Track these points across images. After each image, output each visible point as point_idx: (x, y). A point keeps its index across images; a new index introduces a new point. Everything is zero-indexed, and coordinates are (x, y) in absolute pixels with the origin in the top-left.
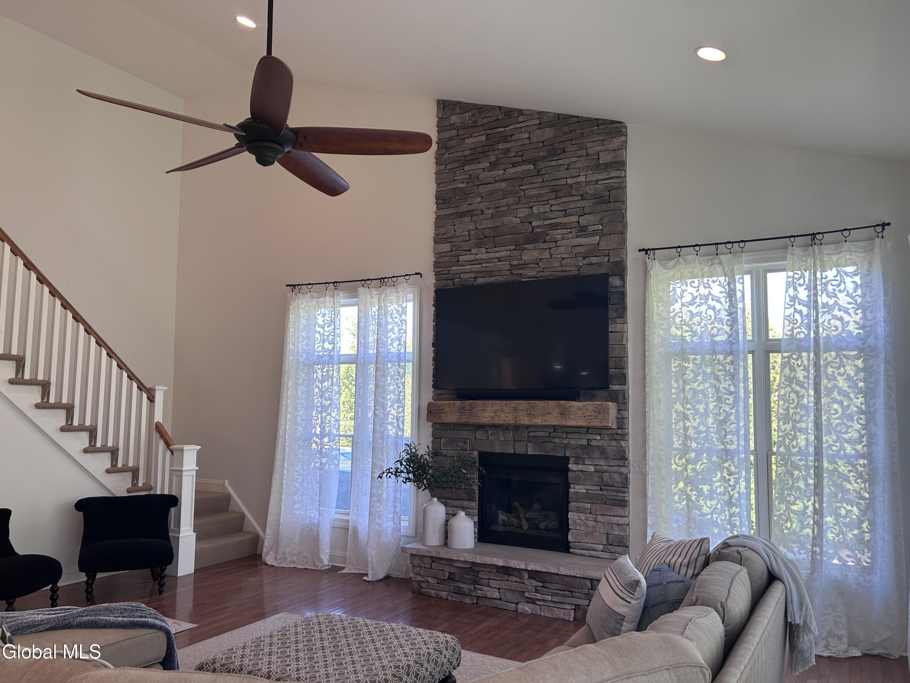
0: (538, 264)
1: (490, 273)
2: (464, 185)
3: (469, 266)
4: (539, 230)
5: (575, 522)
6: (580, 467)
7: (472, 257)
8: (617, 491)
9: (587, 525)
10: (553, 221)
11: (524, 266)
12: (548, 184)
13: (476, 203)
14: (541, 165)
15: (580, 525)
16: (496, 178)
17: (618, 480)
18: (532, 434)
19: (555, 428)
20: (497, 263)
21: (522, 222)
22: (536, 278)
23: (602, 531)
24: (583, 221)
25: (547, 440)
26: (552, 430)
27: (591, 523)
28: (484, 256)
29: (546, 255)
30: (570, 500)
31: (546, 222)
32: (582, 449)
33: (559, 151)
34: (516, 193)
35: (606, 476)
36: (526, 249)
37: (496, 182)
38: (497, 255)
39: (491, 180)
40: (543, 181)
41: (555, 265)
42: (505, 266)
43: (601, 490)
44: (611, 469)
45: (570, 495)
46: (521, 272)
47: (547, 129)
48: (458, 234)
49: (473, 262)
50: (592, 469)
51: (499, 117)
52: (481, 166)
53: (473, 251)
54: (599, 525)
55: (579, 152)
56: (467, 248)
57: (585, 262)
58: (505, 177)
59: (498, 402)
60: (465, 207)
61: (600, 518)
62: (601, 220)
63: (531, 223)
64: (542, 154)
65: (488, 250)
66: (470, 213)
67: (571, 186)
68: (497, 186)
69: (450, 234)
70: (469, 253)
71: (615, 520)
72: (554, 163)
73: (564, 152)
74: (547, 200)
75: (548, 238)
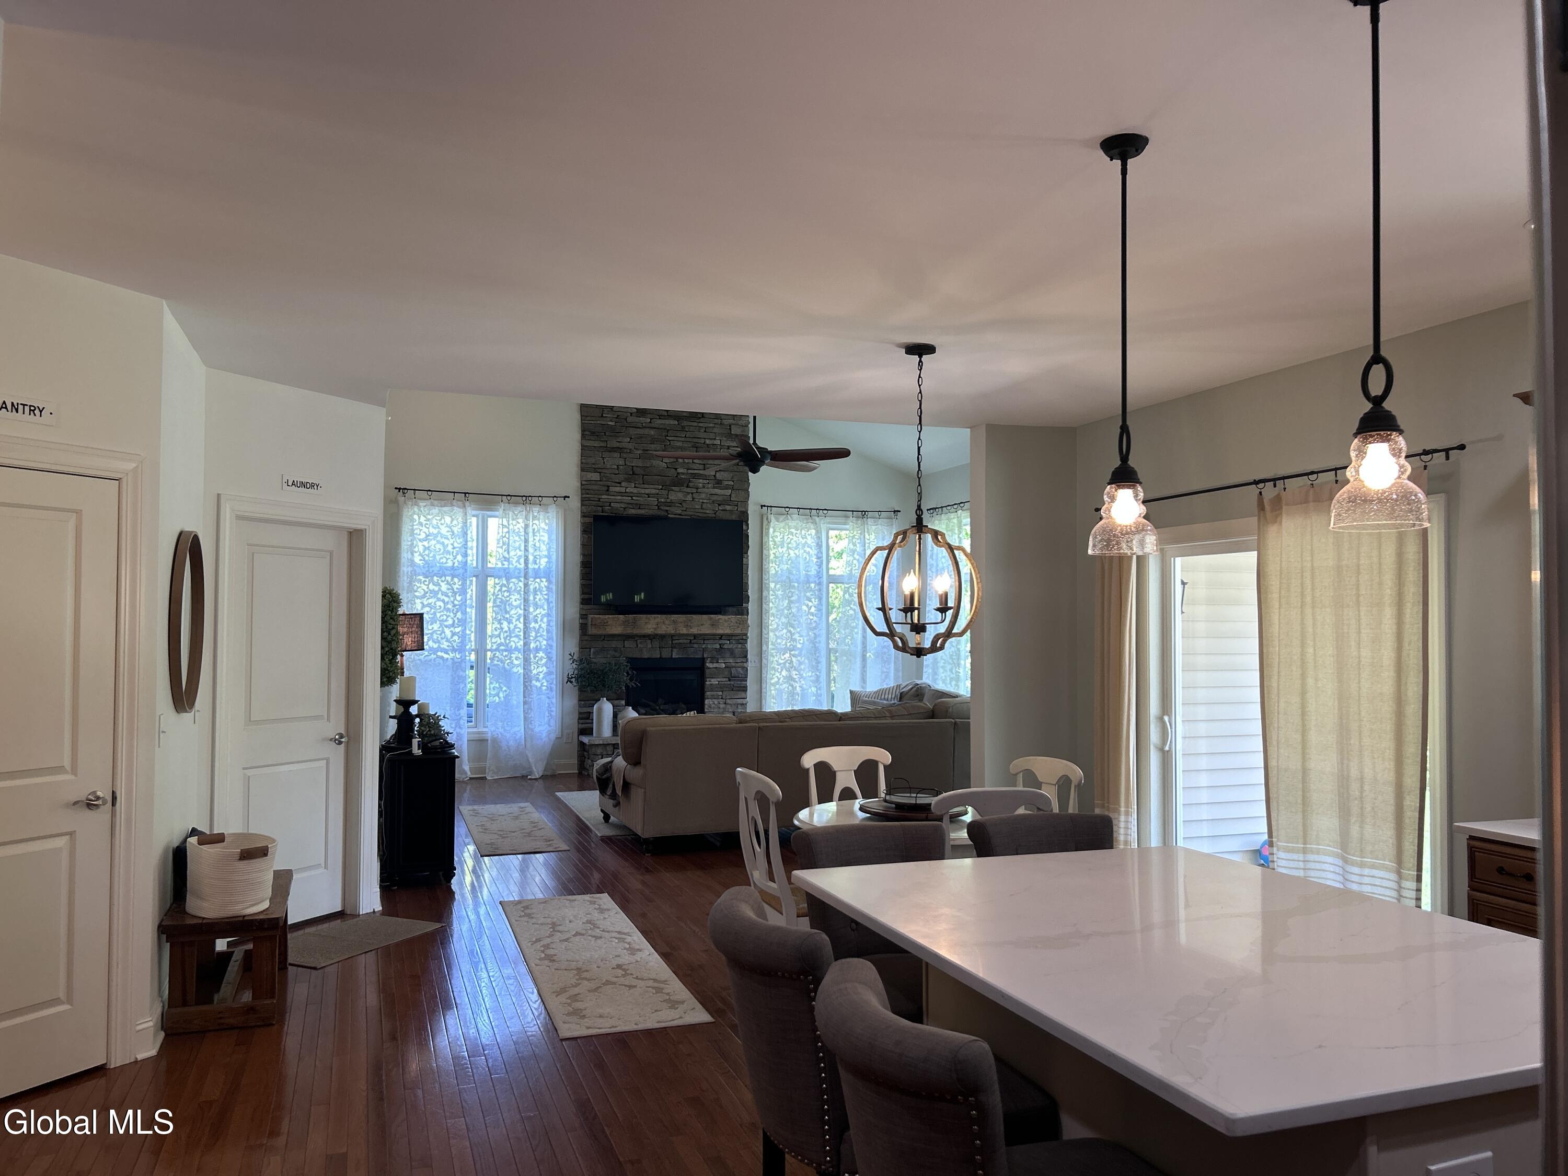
0: (681, 504)
1: (639, 506)
2: (613, 424)
3: (620, 497)
4: (683, 477)
5: (710, 707)
6: (715, 665)
7: (623, 490)
8: (741, 681)
9: (719, 708)
10: (695, 472)
11: (671, 504)
13: (625, 442)
14: (685, 423)
15: (714, 708)
16: (644, 424)
17: (742, 672)
18: (676, 641)
19: (695, 636)
20: (646, 499)
21: (668, 467)
22: (680, 515)
23: (730, 710)
25: (689, 645)
26: (692, 638)
27: (722, 706)
28: (635, 491)
29: (689, 498)
30: (706, 690)
31: (690, 471)
32: (717, 651)
34: (664, 441)
35: (733, 670)
36: (672, 490)
37: (643, 427)
38: (647, 491)
39: (639, 425)
40: (685, 437)
41: (697, 507)
42: (653, 501)
43: (729, 681)
44: (737, 665)
45: (706, 686)
46: (668, 508)
48: (608, 467)
49: (624, 494)
50: (724, 666)
53: (623, 484)
54: (728, 706)
55: (716, 421)
56: (618, 481)
57: (720, 508)
58: (652, 425)
59: (659, 616)
60: (613, 443)
61: (728, 701)
62: (733, 477)
63: (676, 469)
65: (637, 485)
66: (620, 450)
67: (708, 445)
68: (646, 431)
69: (598, 465)
70: (619, 485)
71: (739, 701)
72: (695, 424)
75: (691, 484)
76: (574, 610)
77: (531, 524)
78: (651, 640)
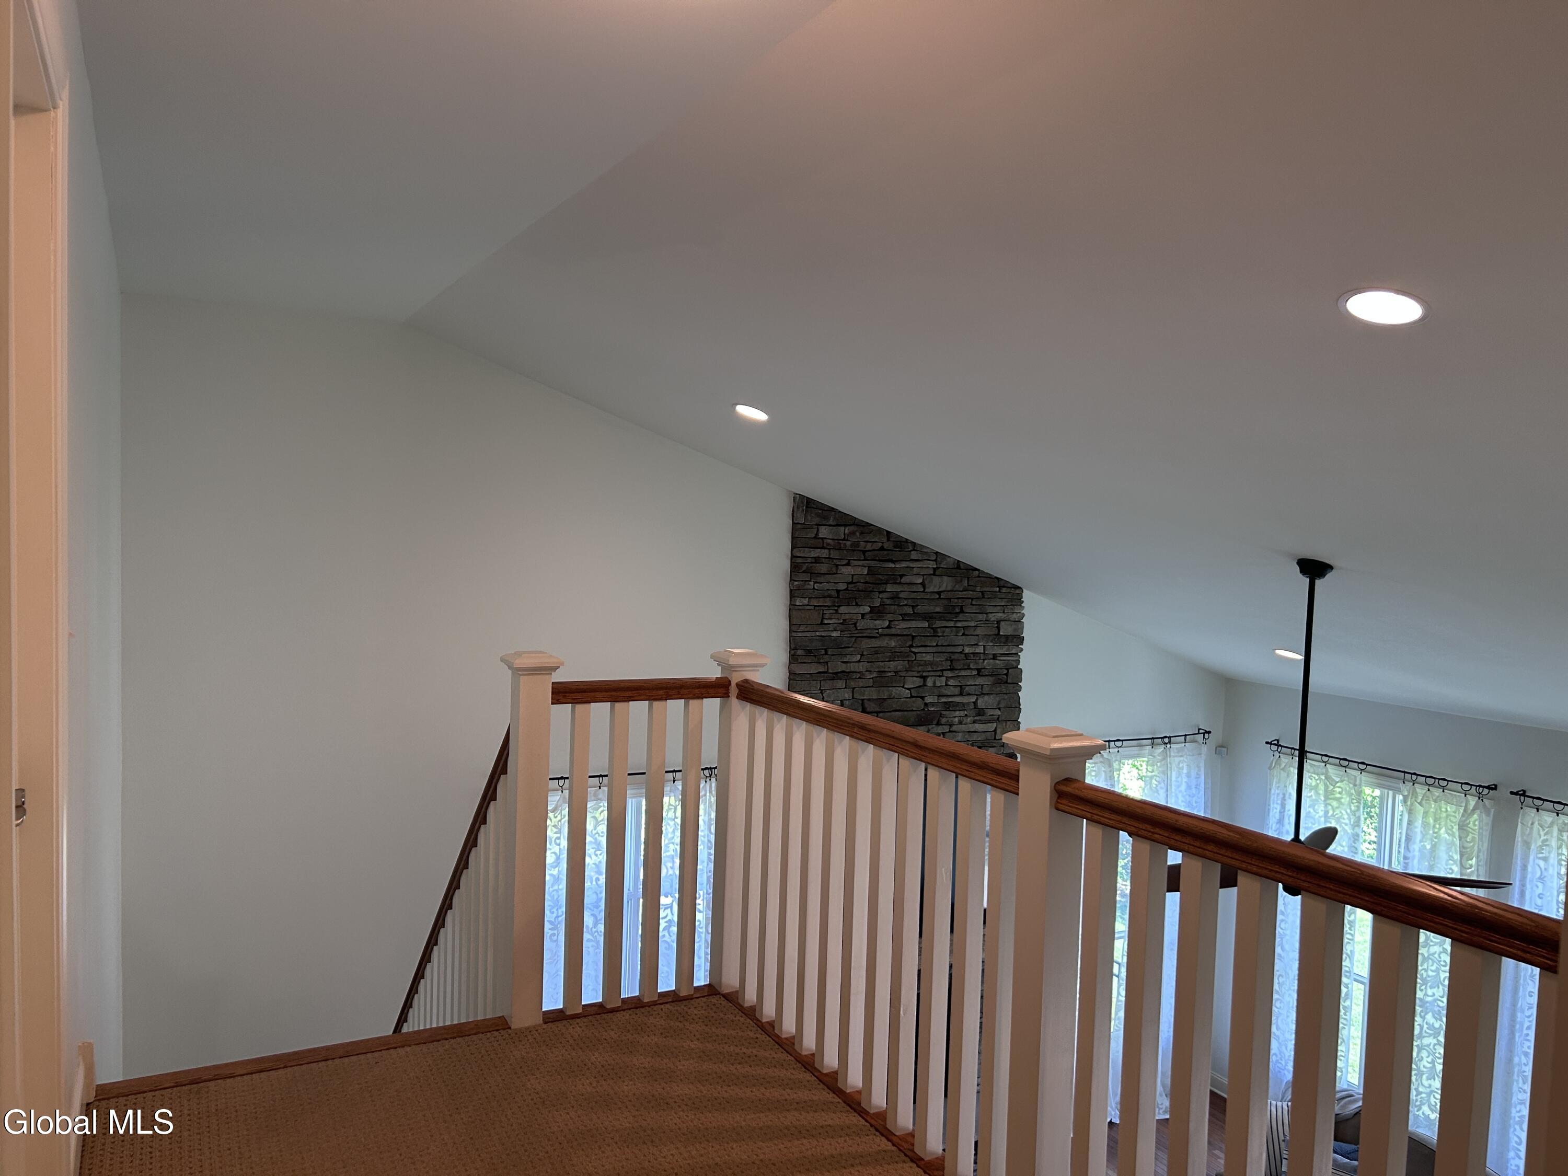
2: (838, 634)
4: (933, 709)
10: (950, 700)
12: (944, 649)
13: (854, 662)
14: (938, 624)
16: (880, 631)
21: (912, 696)
24: (981, 703)
31: (943, 700)
34: (908, 656)
37: (880, 636)
39: (875, 633)
40: (937, 645)
47: (945, 578)
51: (886, 546)
52: (860, 609)
58: (893, 631)
60: (837, 666)
62: (999, 703)
63: (923, 698)
64: (938, 609)
66: (844, 675)
67: (967, 657)
68: (884, 642)
73: (962, 612)
74: (942, 671)
75: (943, 720)
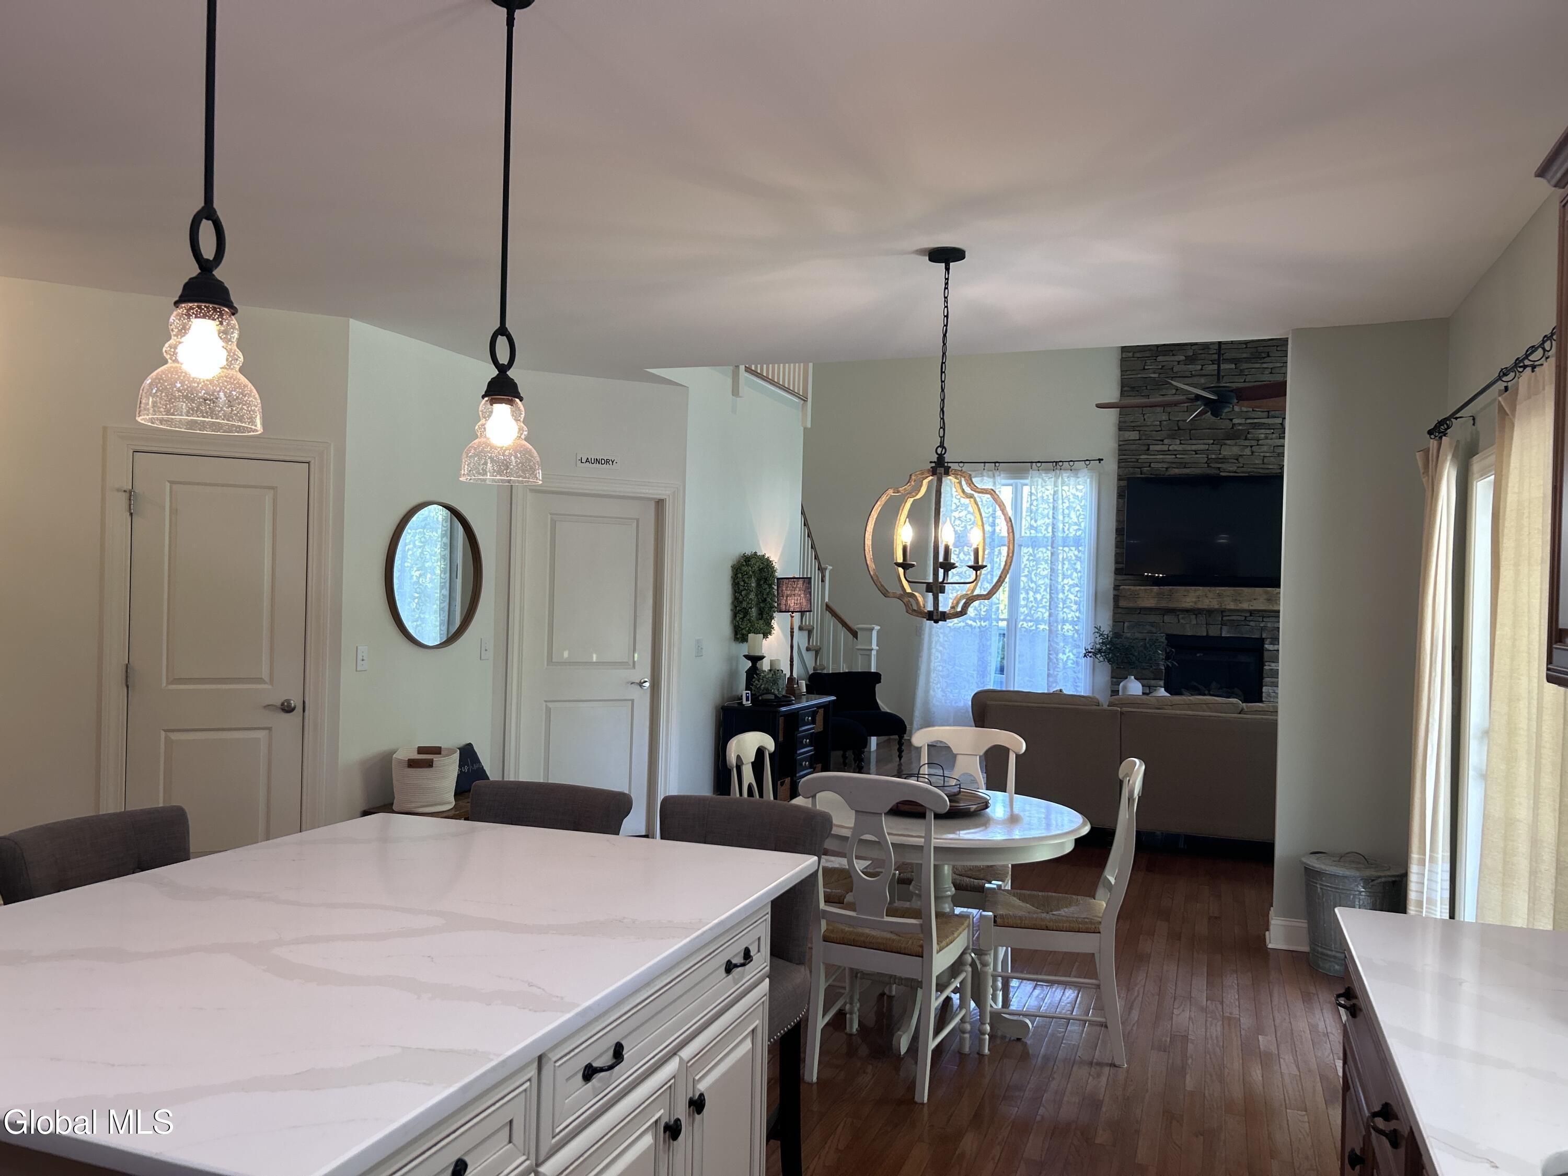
0: (1237, 460)
1: (1185, 465)
3: (1161, 457)
5: (1269, 695)
7: (1165, 448)
11: (1224, 460)
16: (1193, 372)
18: (1228, 618)
19: (1252, 612)
20: (1194, 456)
22: (1235, 472)
25: (1243, 623)
26: (1248, 614)
28: (1180, 448)
29: (1248, 451)
30: (1265, 675)
33: (1263, 355)
36: (1225, 444)
37: (1192, 376)
38: (1194, 447)
41: (1257, 462)
42: (1202, 458)
45: (1264, 672)
46: (1219, 465)
48: (1149, 423)
49: (1166, 453)
52: (1177, 358)
53: (1166, 441)
56: (1159, 438)
58: (1203, 372)
59: (1201, 588)
63: (1231, 420)
64: (1245, 355)
65: (1182, 442)
69: (1138, 423)
70: (1161, 442)
73: (1268, 356)
76: (1108, 581)
77: (1060, 490)
78: (1196, 615)
